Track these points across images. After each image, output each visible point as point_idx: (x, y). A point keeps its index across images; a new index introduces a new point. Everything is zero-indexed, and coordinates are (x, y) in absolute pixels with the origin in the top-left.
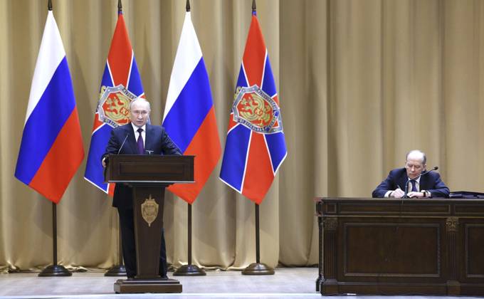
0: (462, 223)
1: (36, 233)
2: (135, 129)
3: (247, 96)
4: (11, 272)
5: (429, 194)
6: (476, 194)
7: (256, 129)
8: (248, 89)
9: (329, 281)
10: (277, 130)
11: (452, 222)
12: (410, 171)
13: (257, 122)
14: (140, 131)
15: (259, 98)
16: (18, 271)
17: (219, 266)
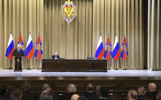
0: (60, 62)
1: (9, 64)
2: (18, 49)
3: (38, 45)
4: (6, 69)
5: (58, 58)
6: (63, 59)
7: (39, 50)
8: (38, 44)
9: (43, 70)
10: (42, 50)
11: (59, 62)
12: (55, 55)
13: (39, 49)
14: (19, 49)
15: (39, 46)
16: (7, 69)
17: (35, 68)
